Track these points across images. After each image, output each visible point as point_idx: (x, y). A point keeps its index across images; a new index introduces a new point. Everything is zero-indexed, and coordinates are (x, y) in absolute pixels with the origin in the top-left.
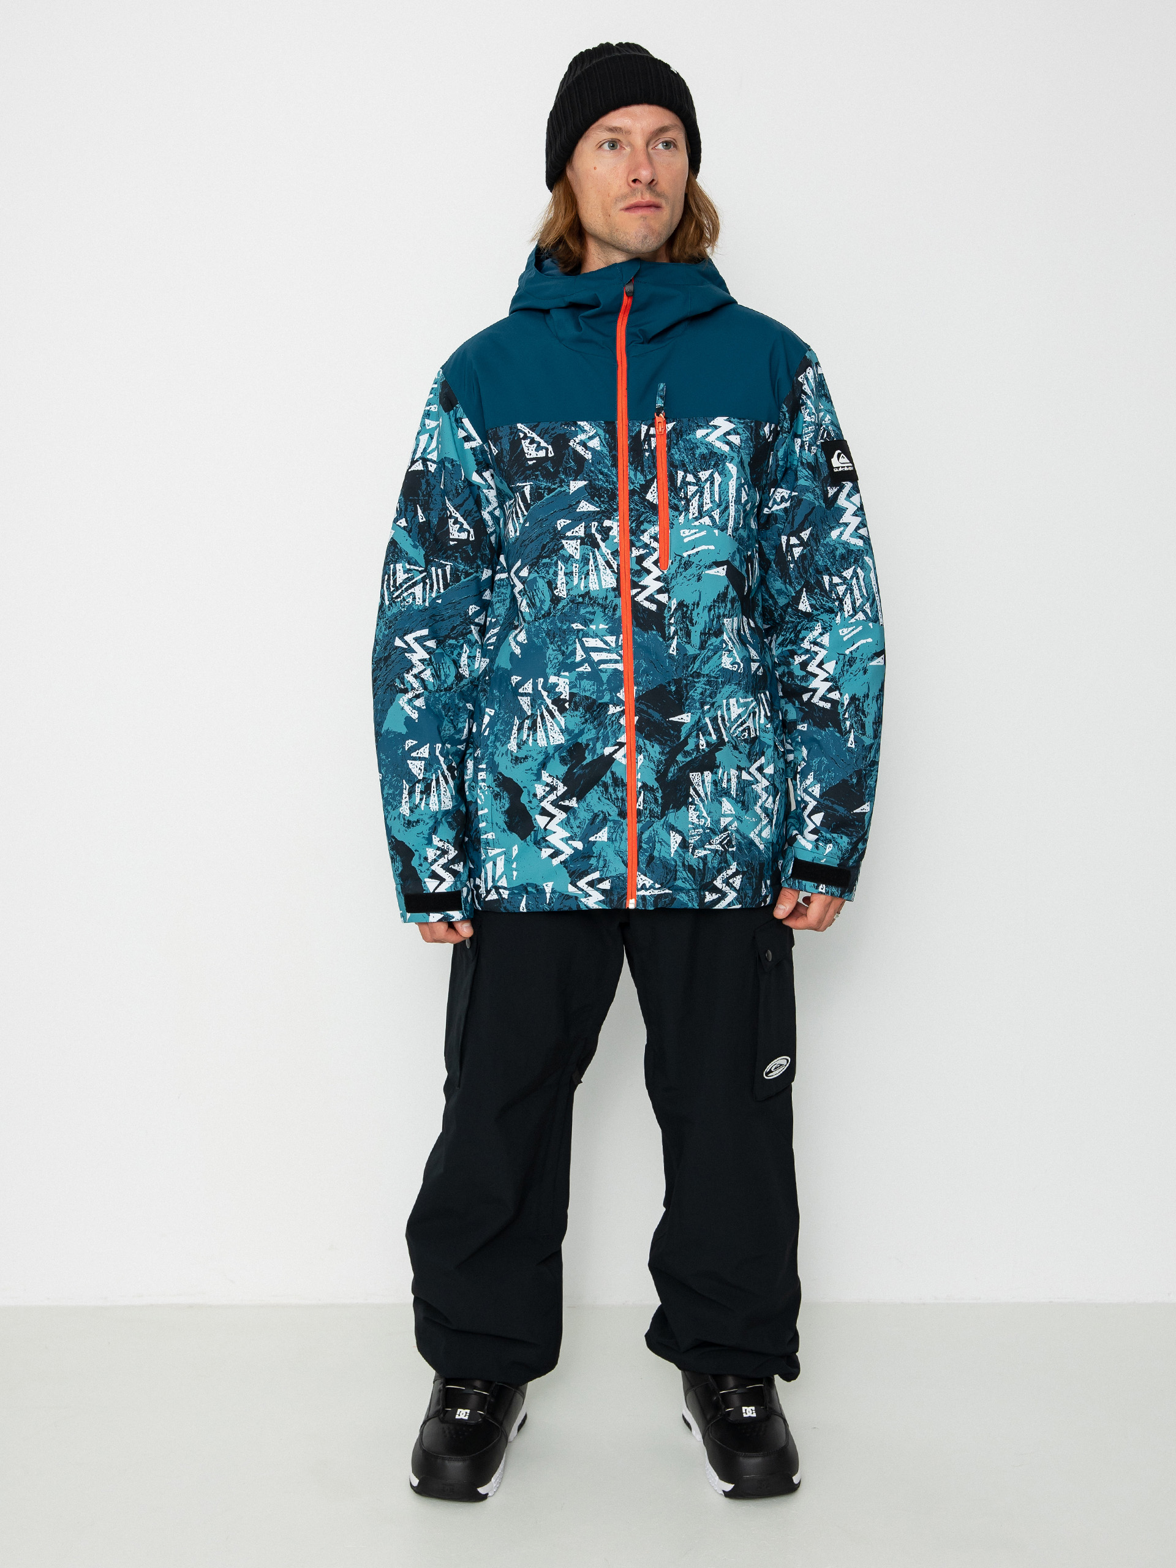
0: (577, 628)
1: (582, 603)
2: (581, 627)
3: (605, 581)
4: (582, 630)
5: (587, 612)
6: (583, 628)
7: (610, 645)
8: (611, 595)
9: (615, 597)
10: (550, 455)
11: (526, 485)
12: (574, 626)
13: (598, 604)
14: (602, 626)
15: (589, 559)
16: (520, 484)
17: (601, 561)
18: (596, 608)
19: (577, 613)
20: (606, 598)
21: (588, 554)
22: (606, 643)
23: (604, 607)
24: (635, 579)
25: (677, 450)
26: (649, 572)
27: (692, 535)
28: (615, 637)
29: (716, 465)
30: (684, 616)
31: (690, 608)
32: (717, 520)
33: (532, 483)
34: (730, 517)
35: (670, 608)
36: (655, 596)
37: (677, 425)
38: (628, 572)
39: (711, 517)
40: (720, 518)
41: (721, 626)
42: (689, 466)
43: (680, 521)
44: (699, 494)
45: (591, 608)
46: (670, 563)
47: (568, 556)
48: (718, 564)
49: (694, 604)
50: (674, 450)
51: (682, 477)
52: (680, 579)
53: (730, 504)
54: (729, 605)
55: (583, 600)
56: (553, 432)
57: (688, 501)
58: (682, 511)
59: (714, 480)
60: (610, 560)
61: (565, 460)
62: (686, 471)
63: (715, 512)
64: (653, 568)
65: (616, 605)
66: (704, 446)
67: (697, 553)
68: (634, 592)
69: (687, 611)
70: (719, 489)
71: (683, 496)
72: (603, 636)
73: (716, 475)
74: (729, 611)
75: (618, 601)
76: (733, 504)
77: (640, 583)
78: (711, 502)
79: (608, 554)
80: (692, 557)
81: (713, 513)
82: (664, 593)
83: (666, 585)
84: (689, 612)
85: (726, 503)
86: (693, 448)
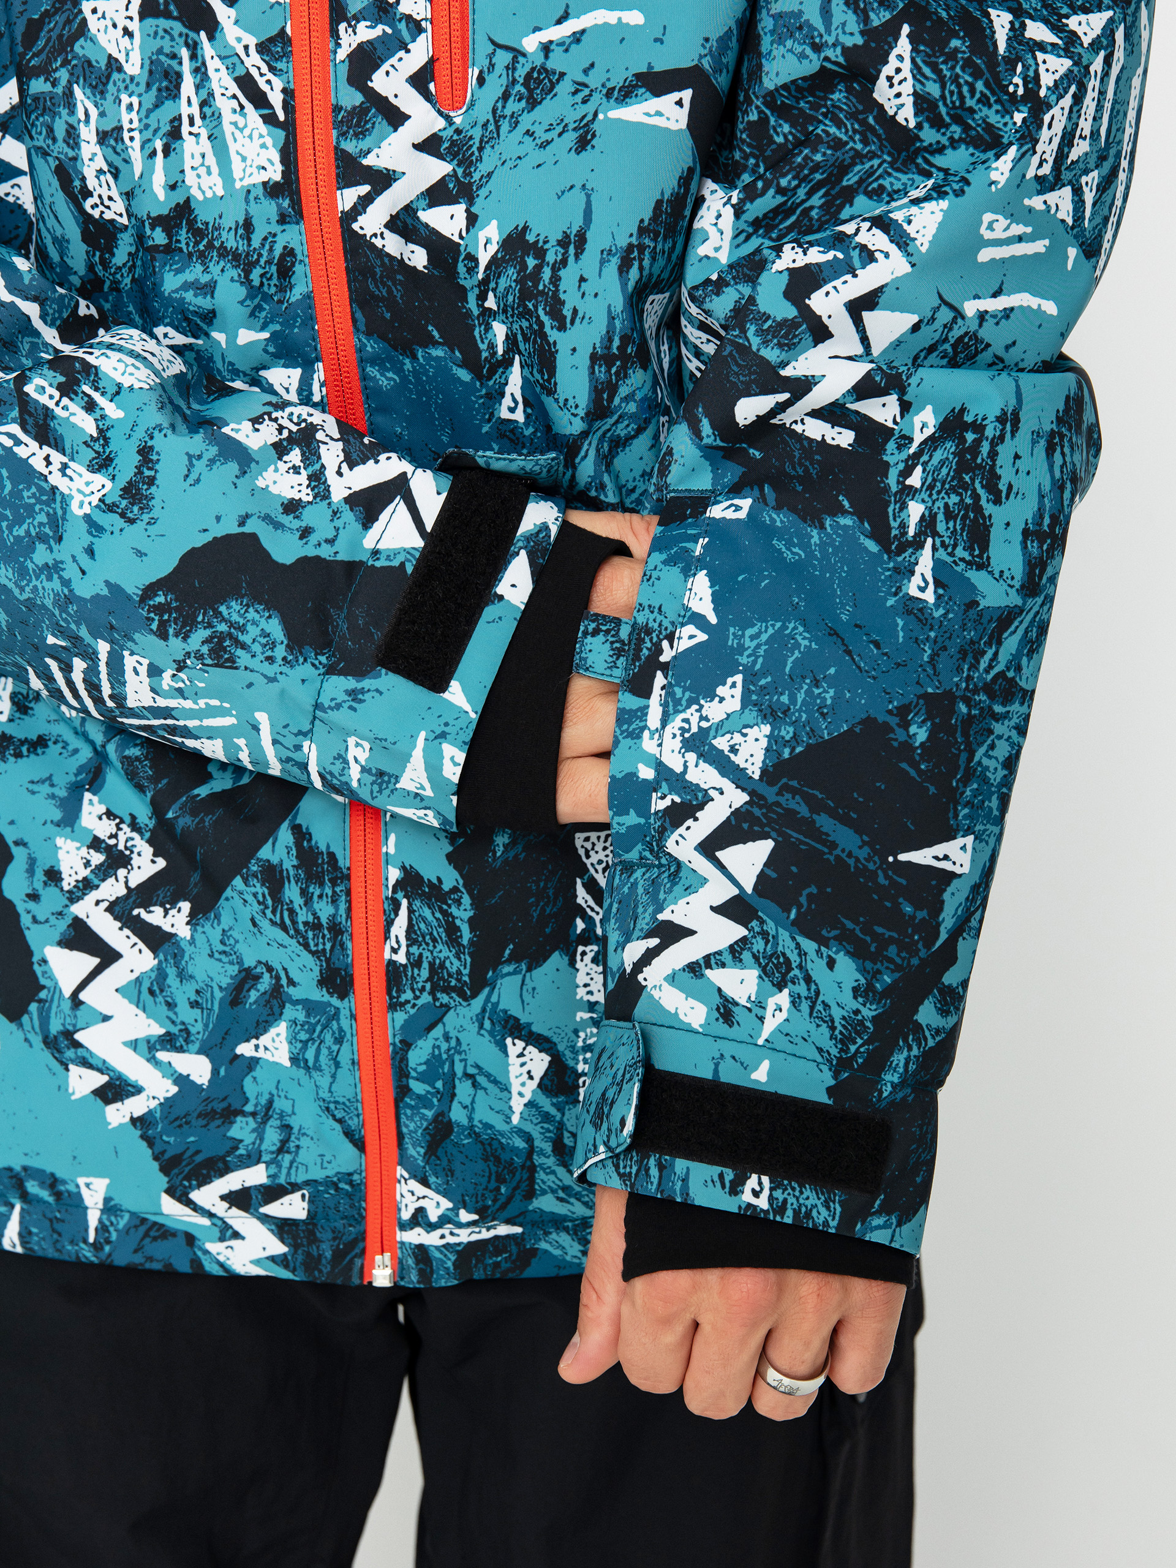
1: (167, 249)
3: (244, 159)
5: (186, 287)
8: (266, 212)
9: (283, 219)
13: (223, 252)
15: (179, 76)
17: (222, 81)
18: (215, 269)
20: (248, 225)
21: (174, 56)
24: (350, 144)
26: (396, 118)
28: (299, 371)
30: (528, 287)
31: (551, 257)
35: (474, 260)
36: (420, 214)
38: (323, 118)
45: (199, 268)
46: (472, 80)
47: (103, 64)
49: (563, 245)
52: (510, 142)
60: (254, 72)
64: (409, 101)
65: (290, 253)
68: (348, 197)
69: (538, 269)
72: (258, 370)
75: (293, 236)
77: (365, 162)
79: (246, 47)
80: (557, 52)
82: (453, 201)
83: (460, 171)
84: (547, 273)
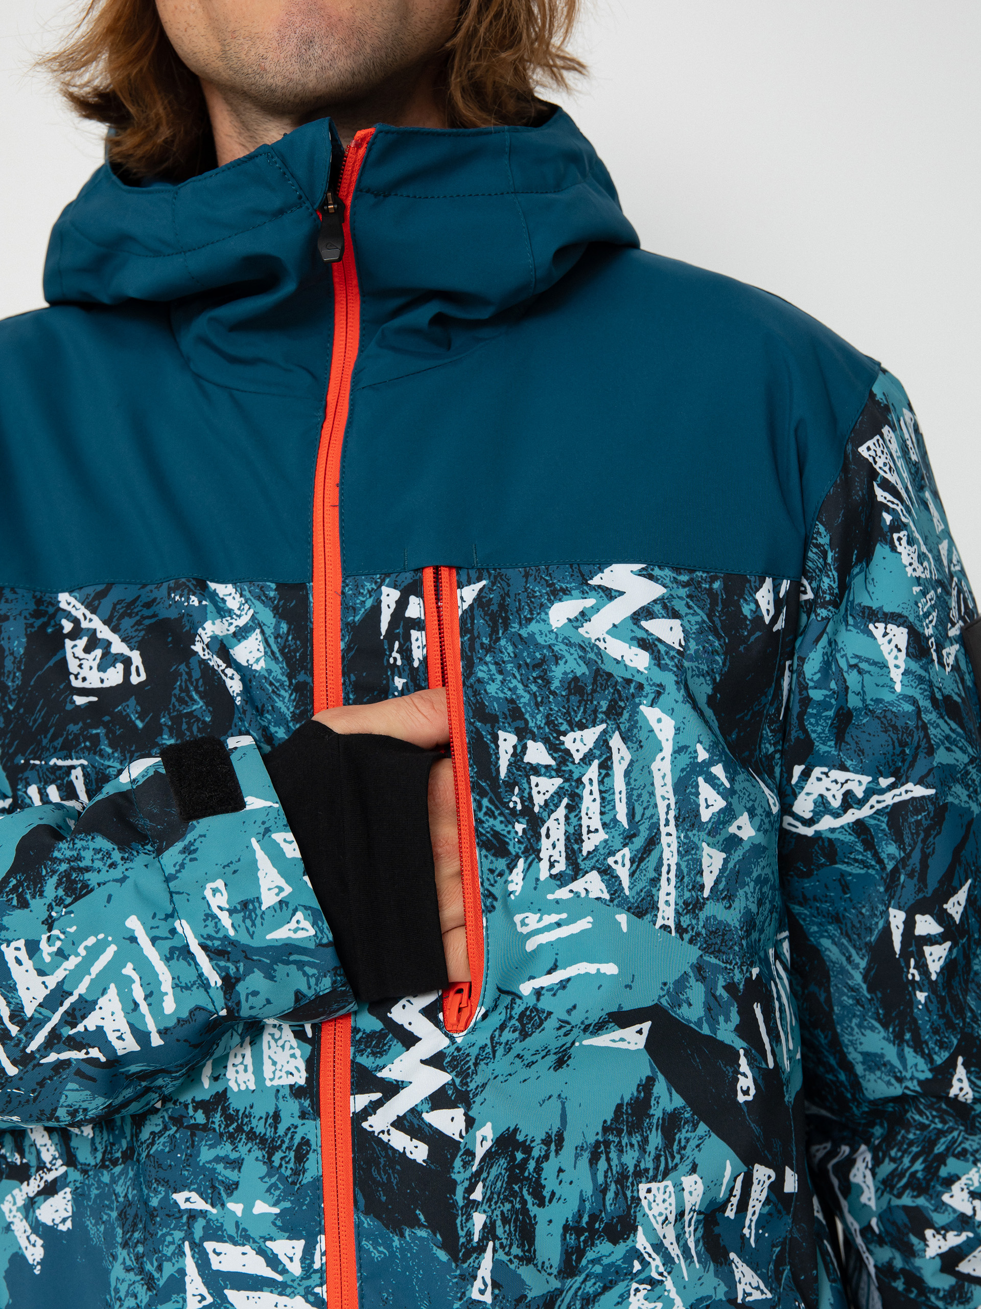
0: (188, 1206)
1: (205, 1128)
2: (199, 1204)
3: (274, 1063)
4: (203, 1213)
5: (218, 1159)
6: (208, 1207)
7: (284, 1271)
8: (291, 1109)
9: (303, 1115)
10: (135, 680)
11: (74, 767)
12: (179, 1198)
13: (252, 1136)
14: (261, 1207)
16: (60, 763)
18: (243, 1149)
19: (192, 1158)
20: (276, 1117)
22: (273, 1261)
23: (269, 1146)
24: (366, 1061)
25: (493, 667)
26: (409, 1039)
27: (548, 928)
28: (302, 1242)
29: (613, 712)
30: (516, 1174)
31: (536, 1153)
32: (626, 883)
33: (85, 763)
34: (664, 869)
35: (471, 1154)
36: (425, 1115)
37: (491, 590)
38: (343, 1037)
39: (607, 873)
40: (632, 875)
41: (629, 1208)
42: (533, 717)
43: (511, 888)
44: (565, 801)
45: (229, 1147)
46: (478, 1015)
48: (623, 1019)
49: (547, 1142)
50: (485, 668)
51: (511, 751)
52: (503, 1062)
53: (664, 830)
54: (655, 1139)
55: (208, 1118)
56: (146, 612)
57: (535, 822)
58: (518, 857)
59: (610, 758)
61: (177, 692)
62: (523, 734)
63: (618, 857)
64: (421, 1027)
65: (305, 1142)
66: (576, 652)
67: (563, 984)
68: (360, 1101)
69: (525, 1161)
70: (628, 784)
71: (519, 807)
72: (266, 1240)
73: (616, 742)
74: (657, 1158)
75: (310, 1129)
76: (672, 828)
77: (379, 1075)
78: (604, 825)
80: (547, 996)
81: (610, 861)
82: (453, 1105)
83: (458, 1081)
84: (532, 1165)
85: (650, 829)
86: (543, 660)
